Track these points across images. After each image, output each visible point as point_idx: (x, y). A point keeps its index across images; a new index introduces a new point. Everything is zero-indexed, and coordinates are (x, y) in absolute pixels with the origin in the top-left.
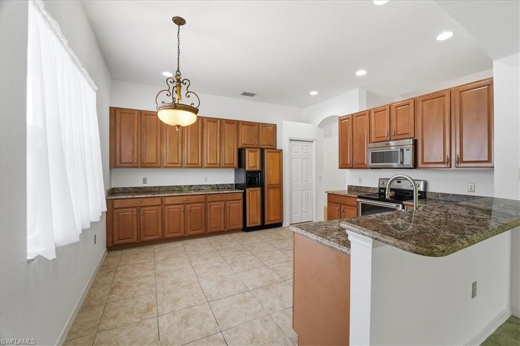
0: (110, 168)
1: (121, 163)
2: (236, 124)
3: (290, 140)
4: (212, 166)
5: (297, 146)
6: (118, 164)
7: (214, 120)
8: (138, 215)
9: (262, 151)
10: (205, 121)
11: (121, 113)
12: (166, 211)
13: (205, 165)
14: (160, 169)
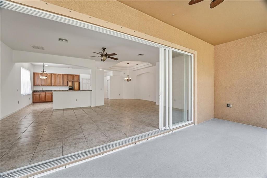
0: (34, 86)
1: (36, 85)
2: (67, 75)
3: (83, 79)
4: (60, 86)
5: (84, 80)
6: (35, 85)
7: (60, 75)
8: (40, 96)
9: (73, 82)
10: (58, 75)
11: (36, 74)
12: (47, 96)
13: (58, 85)
14: (46, 86)
